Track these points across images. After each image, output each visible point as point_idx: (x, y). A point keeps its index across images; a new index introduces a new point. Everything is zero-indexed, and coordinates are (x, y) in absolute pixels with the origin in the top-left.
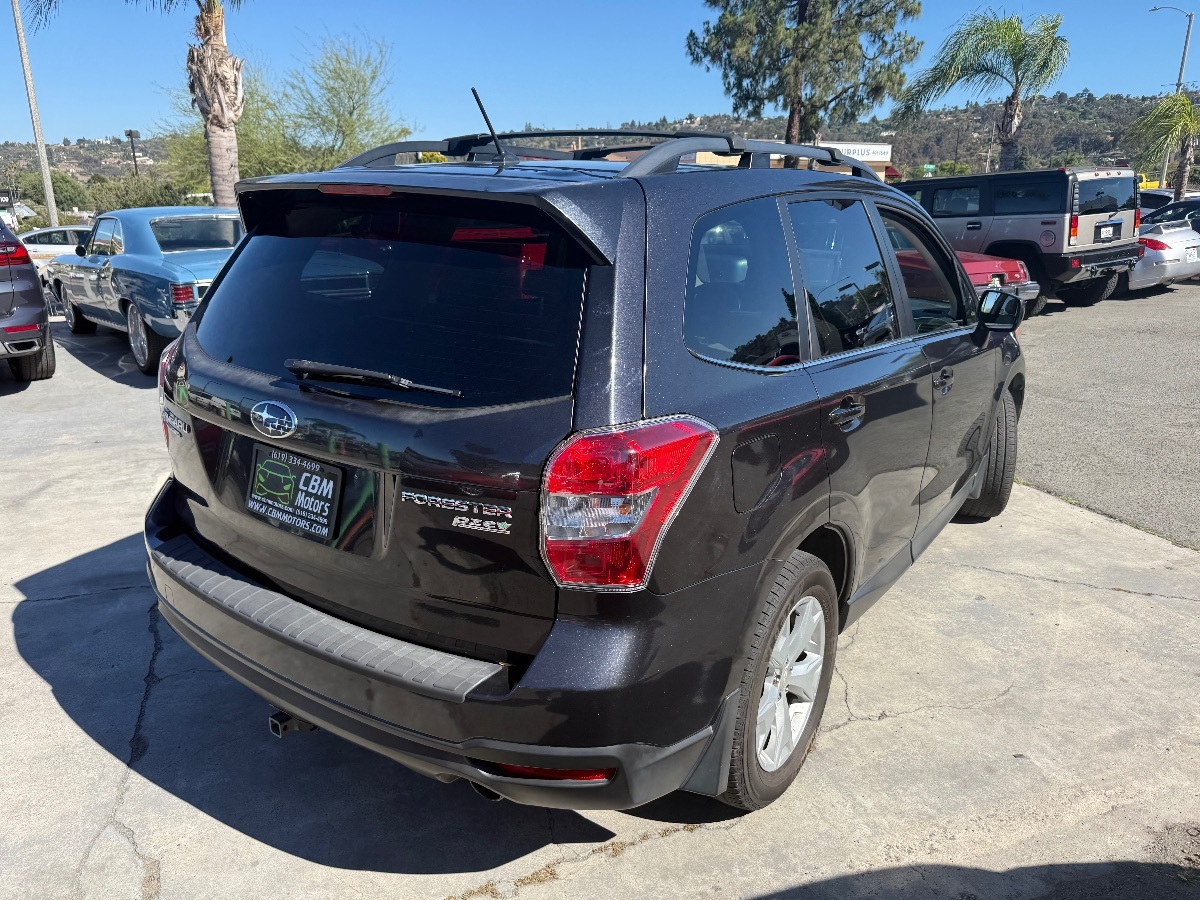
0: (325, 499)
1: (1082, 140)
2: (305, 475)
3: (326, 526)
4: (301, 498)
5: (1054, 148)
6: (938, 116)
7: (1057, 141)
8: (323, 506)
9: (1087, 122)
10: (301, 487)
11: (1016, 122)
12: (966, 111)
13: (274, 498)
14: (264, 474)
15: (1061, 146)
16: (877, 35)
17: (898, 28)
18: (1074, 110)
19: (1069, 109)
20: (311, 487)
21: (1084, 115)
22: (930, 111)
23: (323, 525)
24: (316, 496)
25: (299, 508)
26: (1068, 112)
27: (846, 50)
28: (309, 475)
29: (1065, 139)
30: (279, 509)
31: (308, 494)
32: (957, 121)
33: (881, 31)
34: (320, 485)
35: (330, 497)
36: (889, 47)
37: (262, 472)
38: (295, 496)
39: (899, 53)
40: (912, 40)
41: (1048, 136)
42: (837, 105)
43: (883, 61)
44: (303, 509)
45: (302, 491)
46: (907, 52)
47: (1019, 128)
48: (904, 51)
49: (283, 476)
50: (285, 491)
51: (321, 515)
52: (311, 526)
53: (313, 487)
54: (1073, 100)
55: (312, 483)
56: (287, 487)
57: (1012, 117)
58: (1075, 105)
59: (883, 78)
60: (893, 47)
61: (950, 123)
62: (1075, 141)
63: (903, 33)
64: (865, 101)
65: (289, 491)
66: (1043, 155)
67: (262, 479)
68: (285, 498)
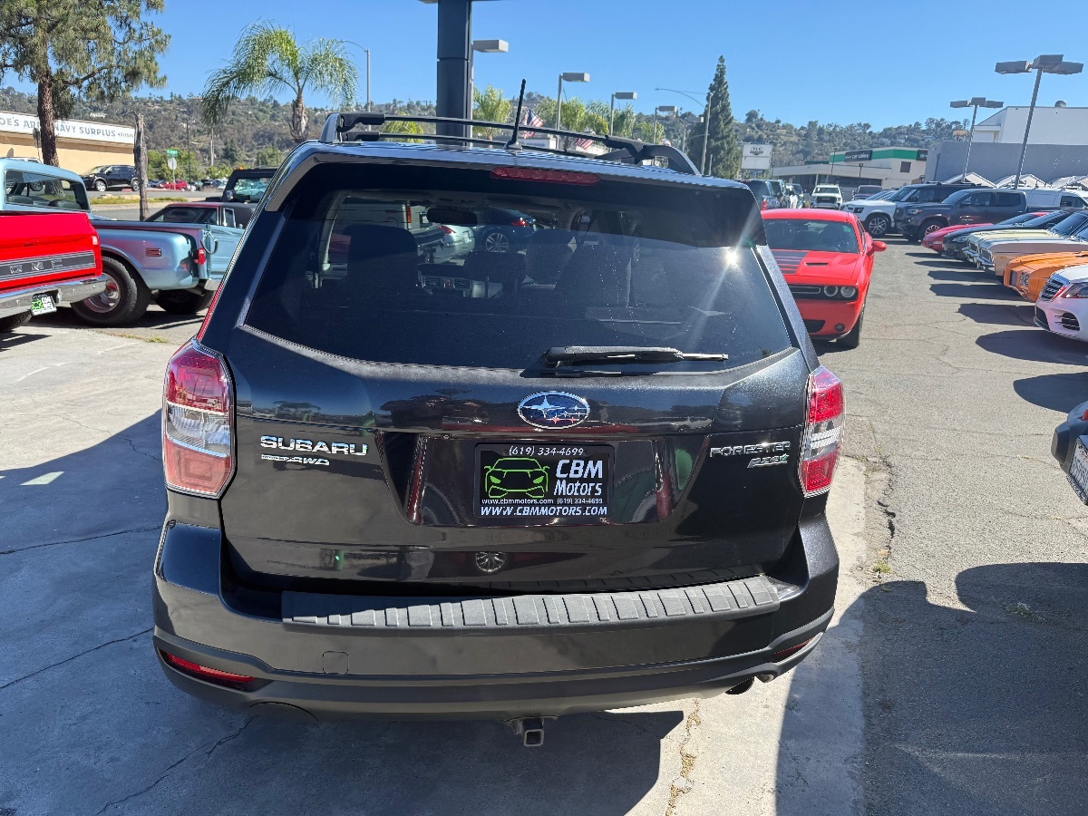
0: (596, 480)
1: (276, 138)
2: (561, 463)
3: (603, 505)
4: (561, 487)
5: (256, 144)
6: (145, 104)
7: (256, 137)
8: (593, 488)
9: (277, 124)
10: (558, 475)
11: (304, 122)
12: (171, 102)
13: (522, 496)
14: (497, 474)
15: (260, 142)
16: (124, 22)
17: (144, 18)
18: (265, 112)
19: (261, 110)
20: (572, 471)
21: (273, 117)
22: (136, 98)
23: (599, 505)
24: (583, 480)
25: (562, 496)
26: (261, 114)
27: (96, 30)
28: (568, 461)
29: (263, 136)
30: (531, 505)
31: (569, 480)
32: (165, 110)
33: (127, 18)
34: (584, 468)
35: (600, 476)
36: (137, 35)
37: (494, 474)
38: (552, 486)
39: (148, 42)
40: (159, 32)
41: (249, 133)
42: (92, 83)
43: (134, 47)
44: (567, 496)
45: (561, 479)
46: (157, 42)
47: (307, 127)
48: (153, 41)
49: (528, 471)
50: (537, 485)
51: (593, 496)
52: (584, 510)
53: (576, 472)
54: (263, 104)
55: (574, 468)
56: (538, 481)
57: (300, 117)
58: (264, 108)
59: (140, 63)
60: (142, 35)
61: (159, 112)
62: (270, 139)
63: (149, 23)
64: (123, 85)
65: (543, 483)
66: (248, 149)
67: (496, 481)
68: (538, 492)
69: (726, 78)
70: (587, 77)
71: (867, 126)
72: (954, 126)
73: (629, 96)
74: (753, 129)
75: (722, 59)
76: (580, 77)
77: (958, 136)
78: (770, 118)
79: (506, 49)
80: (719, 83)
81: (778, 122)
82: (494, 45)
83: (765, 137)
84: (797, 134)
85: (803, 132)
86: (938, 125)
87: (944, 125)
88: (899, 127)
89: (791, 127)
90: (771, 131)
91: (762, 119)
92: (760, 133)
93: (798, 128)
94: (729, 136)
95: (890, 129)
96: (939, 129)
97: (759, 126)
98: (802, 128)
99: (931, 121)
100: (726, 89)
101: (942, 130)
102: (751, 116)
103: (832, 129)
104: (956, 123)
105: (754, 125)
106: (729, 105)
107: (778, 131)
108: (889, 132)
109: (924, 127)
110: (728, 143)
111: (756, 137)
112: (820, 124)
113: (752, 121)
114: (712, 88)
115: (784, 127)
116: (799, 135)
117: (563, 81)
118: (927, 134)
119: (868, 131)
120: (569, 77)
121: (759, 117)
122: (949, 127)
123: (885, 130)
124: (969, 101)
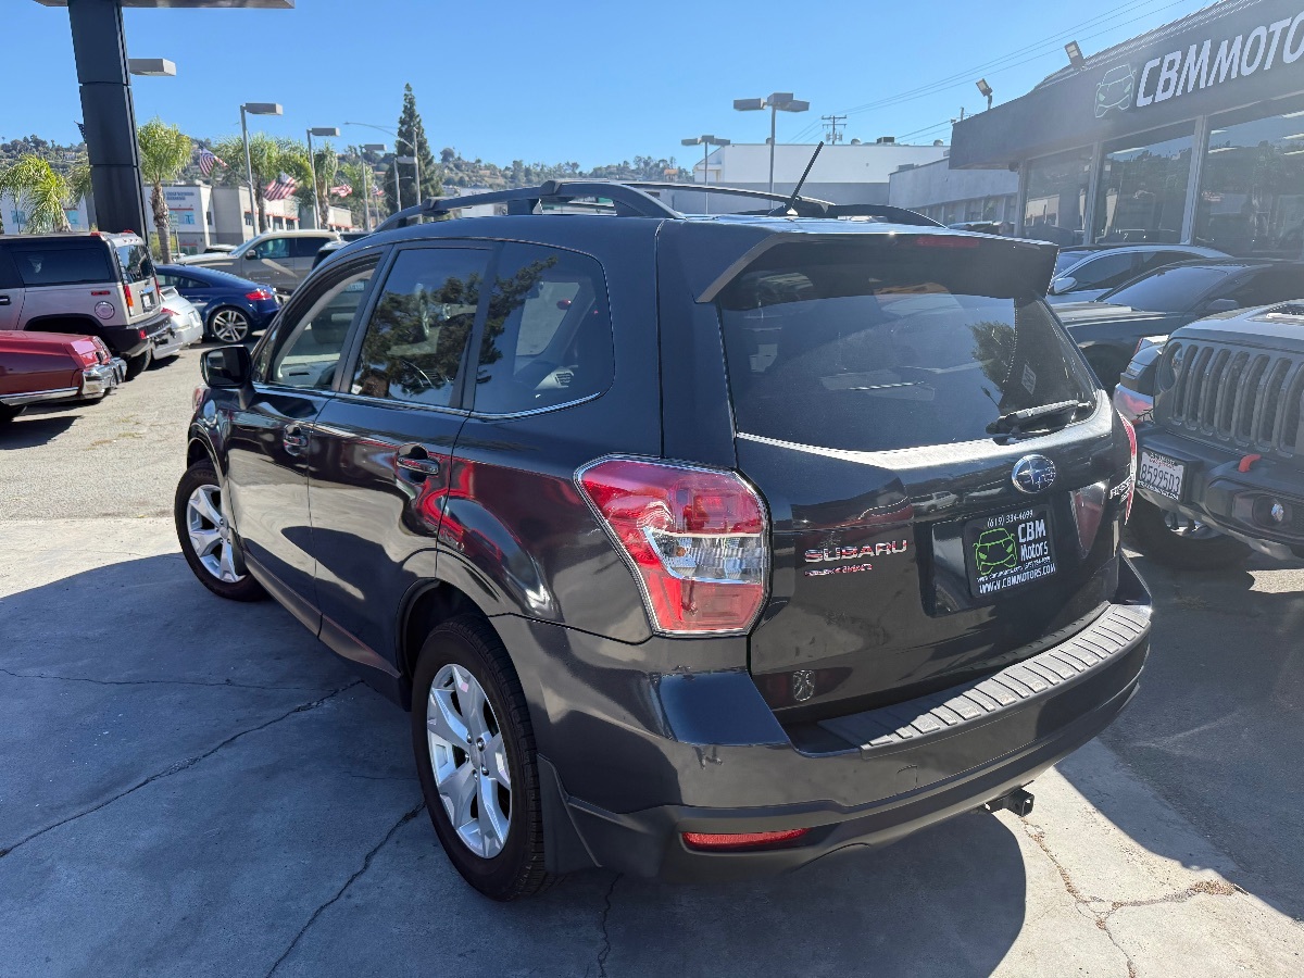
0: (1043, 539)
2: (1019, 528)
4: (1024, 552)
8: (1043, 547)
10: (1020, 540)
14: (983, 550)
20: (1028, 534)
23: (1049, 563)
24: (1036, 541)
25: (1026, 561)
28: (1024, 525)
30: (1010, 576)
31: (1029, 543)
34: (1035, 529)
35: (1045, 535)
37: (980, 549)
38: (1019, 553)
44: (1029, 561)
45: (1023, 544)
49: (1002, 541)
50: (1009, 554)
51: (1043, 556)
55: (1028, 531)
56: (1009, 550)
65: (1013, 552)
67: (983, 557)
68: (1011, 561)
69: (418, 110)
70: (279, 109)
71: (575, 165)
72: (661, 165)
73: (331, 132)
74: (451, 170)
75: (408, 87)
76: (271, 109)
77: (669, 175)
78: (468, 157)
79: (174, 72)
80: (409, 115)
81: (479, 161)
82: (156, 66)
83: (467, 179)
84: (502, 176)
85: (509, 173)
86: (646, 163)
87: (652, 164)
88: (609, 167)
89: (495, 168)
90: (473, 172)
91: (459, 158)
92: (460, 174)
93: (503, 169)
94: (432, 179)
95: (600, 169)
96: (648, 168)
97: (458, 167)
98: (507, 169)
99: (638, 160)
100: (419, 123)
101: (651, 168)
102: (447, 155)
103: (539, 169)
104: (663, 161)
105: (451, 166)
106: (425, 142)
107: (481, 172)
108: (599, 172)
109: (633, 167)
110: (433, 187)
111: (457, 179)
112: (525, 164)
113: (448, 161)
114: (402, 122)
115: (487, 168)
116: (505, 176)
117: (247, 114)
118: (638, 173)
119: (577, 172)
120: (255, 109)
121: (456, 156)
122: (657, 165)
123: (595, 170)
124: (699, 139)
